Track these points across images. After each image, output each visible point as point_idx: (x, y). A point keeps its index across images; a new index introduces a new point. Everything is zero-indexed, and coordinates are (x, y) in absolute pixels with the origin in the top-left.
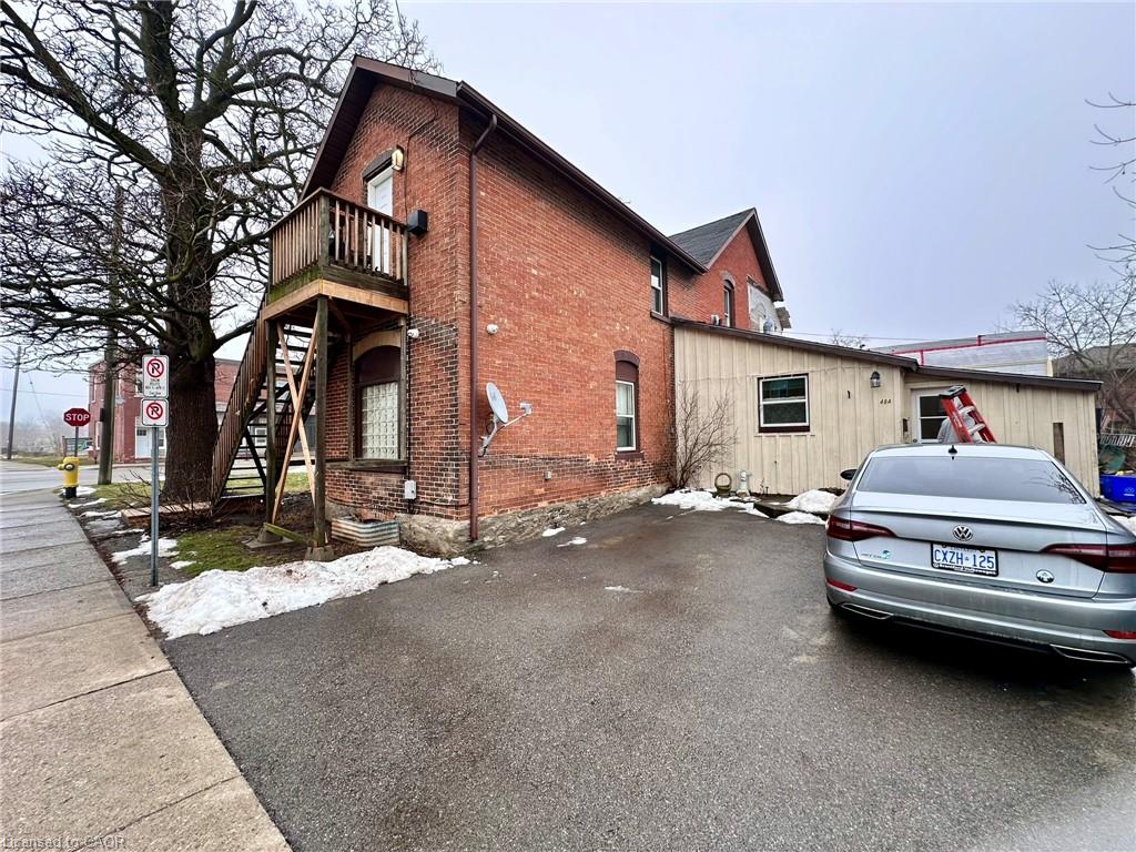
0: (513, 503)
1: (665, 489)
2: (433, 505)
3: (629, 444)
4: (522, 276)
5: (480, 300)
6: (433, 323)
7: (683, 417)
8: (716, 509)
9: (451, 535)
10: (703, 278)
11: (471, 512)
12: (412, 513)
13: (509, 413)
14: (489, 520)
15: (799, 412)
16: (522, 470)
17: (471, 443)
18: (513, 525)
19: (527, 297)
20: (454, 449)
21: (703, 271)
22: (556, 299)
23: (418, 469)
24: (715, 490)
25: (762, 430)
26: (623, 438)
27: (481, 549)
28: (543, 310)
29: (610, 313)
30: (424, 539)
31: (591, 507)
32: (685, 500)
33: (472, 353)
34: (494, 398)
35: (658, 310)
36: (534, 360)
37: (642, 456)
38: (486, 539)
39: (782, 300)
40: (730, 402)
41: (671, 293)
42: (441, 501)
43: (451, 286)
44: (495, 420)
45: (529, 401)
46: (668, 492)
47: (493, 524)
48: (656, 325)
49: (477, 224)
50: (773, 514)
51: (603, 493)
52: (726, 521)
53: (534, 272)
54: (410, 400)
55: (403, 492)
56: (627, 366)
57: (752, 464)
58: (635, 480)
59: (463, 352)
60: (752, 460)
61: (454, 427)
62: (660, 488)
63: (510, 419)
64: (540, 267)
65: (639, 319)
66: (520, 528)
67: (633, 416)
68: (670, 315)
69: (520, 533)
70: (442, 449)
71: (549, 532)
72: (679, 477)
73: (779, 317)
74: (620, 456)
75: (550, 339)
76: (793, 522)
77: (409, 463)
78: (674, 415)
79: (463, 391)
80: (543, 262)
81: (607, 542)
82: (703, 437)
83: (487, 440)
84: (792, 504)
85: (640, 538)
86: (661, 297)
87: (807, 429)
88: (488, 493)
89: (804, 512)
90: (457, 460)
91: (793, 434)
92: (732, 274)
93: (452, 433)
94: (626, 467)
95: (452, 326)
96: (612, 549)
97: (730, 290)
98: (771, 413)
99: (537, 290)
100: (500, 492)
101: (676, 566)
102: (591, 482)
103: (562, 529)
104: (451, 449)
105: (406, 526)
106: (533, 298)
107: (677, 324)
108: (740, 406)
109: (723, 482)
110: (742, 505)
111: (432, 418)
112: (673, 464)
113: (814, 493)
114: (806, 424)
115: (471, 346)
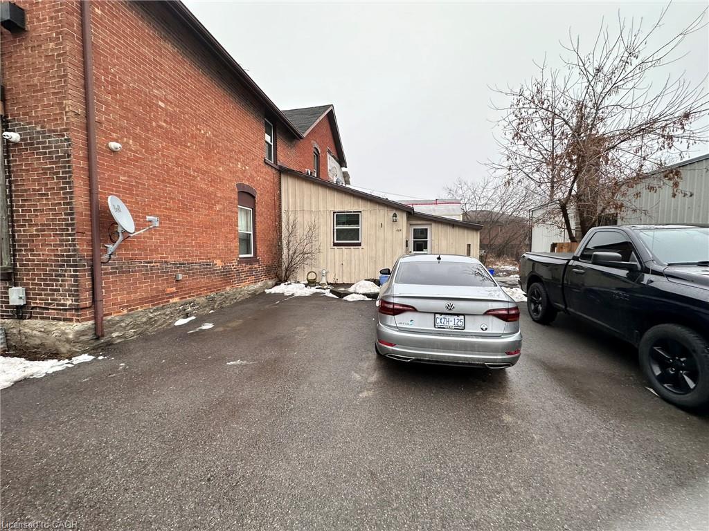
0: (143, 301)
1: (274, 283)
2: (48, 309)
3: (248, 252)
4: (150, 105)
5: (97, 117)
6: (38, 129)
7: (287, 235)
8: (307, 295)
9: (71, 336)
10: (301, 143)
11: (95, 313)
12: (22, 318)
13: (136, 225)
14: (117, 318)
15: (355, 234)
16: (152, 274)
17: (92, 251)
18: (144, 319)
19: (154, 124)
20: (74, 256)
21: (302, 139)
22: (185, 133)
23: (28, 275)
24: (307, 282)
25: (335, 245)
26: (244, 247)
27: (109, 344)
28: (171, 139)
29: (233, 154)
30: (38, 342)
31: (218, 299)
32: (288, 289)
33: (90, 166)
34: (118, 210)
35: (270, 159)
36: (163, 181)
37: (258, 261)
38: (114, 335)
39: (346, 167)
40: (317, 227)
41: (279, 148)
42: (58, 305)
43: (61, 95)
44: (120, 230)
45: (157, 216)
46: (277, 284)
47: (122, 321)
48: (267, 169)
49: (91, 39)
50: (341, 295)
51: (228, 288)
52: (313, 302)
53: (162, 105)
54: (12, 206)
55: (8, 298)
56: (247, 196)
57: (329, 265)
58: (253, 278)
59: (78, 163)
60: (329, 261)
61: (70, 235)
62: (270, 283)
63: (136, 230)
64: (166, 101)
65: (256, 162)
66: (150, 321)
67: (252, 233)
68: (279, 164)
69: (152, 325)
70: (55, 255)
71: (181, 322)
72: (283, 275)
73: (344, 177)
74: (241, 261)
75: (178, 165)
76: (352, 300)
77: (14, 269)
78: (281, 233)
79: (80, 201)
80: (170, 97)
81: (230, 325)
82: (300, 248)
83: (111, 248)
84: (351, 289)
85: (255, 319)
86: (272, 150)
87: (359, 244)
88: (115, 295)
89: (358, 293)
90: (76, 266)
91: (352, 247)
92: (318, 144)
93: (68, 240)
94: (246, 269)
95: (63, 136)
96: (234, 330)
97: (317, 155)
98: (340, 234)
99: (165, 121)
100: (129, 293)
102: (217, 281)
103: (193, 318)
104: (67, 256)
105: (15, 331)
106: (161, 127)
107: (283, 171)
108: (323, 229)
109: (312, 277)
110: (323, 291)
111: (42, 225)
112: (280, 266)
113: (363, 282)
114: (360, 241)
115: (89, 158)
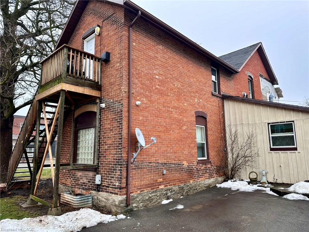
0: (147, 186)
1: (223, 179)
2: (109, 187)
3: (203, 156)
4: (152, 79)
5: (133, 91)
6: (112, 101)
7: (231, 143)
8: (250, 191)
9: (117, 203)
10: (237, 76)
11: (127, 191)
12: (99, 191)
13: (146, 142)
14: (135, 196)
15: (291, 140)
16: (151, 169)
17: (128, 157)
18: (147, 198)
19: (154, 88)
20: (120, 159)
21: (237, 72)
22: (167, 88)
23: (103, 169)
24: (249, 180)
25: (272, 149)
26: (200, 152)
27: (132, 210)
28: (161, 94)
29: (192, 94)
30: (104, 204)
31: (186, 189)
32: (233, 185)
33: (129, 114)
34: (139, 135)
35: (215, 91)
36: (157, 117)
37: (210, 162)
38: (134, 205)
39: (278, 84)
40: (254, 136)
41: (221, 83)
42: (113, 185)
43: (120, 85)
44: (139, 145)
45: (155, 136)
46: (225, 181)
47: (137, 197)
48: (215, 99)
49: (132, 57)
50: (281, 194)
51: (191, 181)
52: (256, 197)
53: (157, 77)
54: (100, 136)
55: (95, 180)
56: (201, 118)
57: (268, 167)
58: (207, 175)
59: (125, 114)
60: (267, 163)
61: (120, 149)
62: (220, 179)
63: (146, 145)
64: (160, 75)
65: (206, 96)
66: (150, 199)
67: (205, 142)
68: (222, 93)
69: (151, 202)
70: (114, 159)
71: (165, 202)
72: (230, 173)
73: (277, 92)
74: (199, 162)
75: (164, 107)
76: (292, 199)
77: (98, 166)
78: (226, 141)
79: (125, 132)
80: (161, 72)
81: (194, 208)
82: (242, 153)
83: (135, 155)
84: (291, 189)
85: (211, 206)
86: (217, 85)
87: (296, 149)
88: (135, 182)
89: (297, 193)
90: (121, 165)
91: (288, 152)
92: (251, 72)
93: (119, 152)
94: (202, 168)
95: (120, 102)
96: (197, 212)
97: (251, 80)
98: (275, 141)
99: (159, 85)
100: (141, 181)
101: (230, 223)
102: (185, 176)
103: (171, 200)
104: (119, 159)
105: (96, 197)
106: (156, 89)
107: (225, 98)
108: (259, 138)
109: (253, 176)
110: (264, 189)
111: (110, 144)
112: (227, 166)
113: (303, 183)
114: (295, 146)
115: (129, 111)
